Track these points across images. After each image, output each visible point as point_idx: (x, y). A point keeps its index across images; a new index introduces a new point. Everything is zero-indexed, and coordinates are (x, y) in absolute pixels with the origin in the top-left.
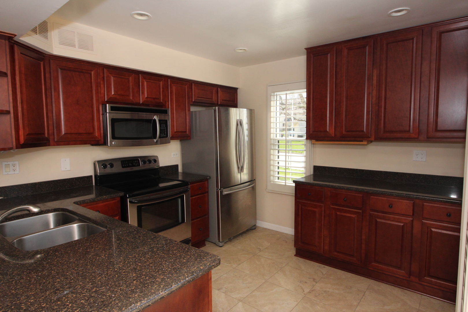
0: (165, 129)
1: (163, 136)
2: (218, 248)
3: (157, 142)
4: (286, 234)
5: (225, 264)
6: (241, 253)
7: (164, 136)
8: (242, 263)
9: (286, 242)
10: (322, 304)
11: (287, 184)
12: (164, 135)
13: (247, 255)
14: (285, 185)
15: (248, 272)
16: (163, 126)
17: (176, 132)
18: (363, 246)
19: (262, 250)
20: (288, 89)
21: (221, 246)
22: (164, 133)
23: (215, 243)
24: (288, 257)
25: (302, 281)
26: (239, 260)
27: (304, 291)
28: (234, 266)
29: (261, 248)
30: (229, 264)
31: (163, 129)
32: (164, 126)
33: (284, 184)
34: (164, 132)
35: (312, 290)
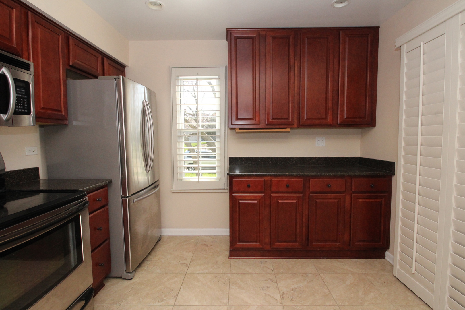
0: (26, 98)
1: (20, 110)
2: (127, 283)
3: (7, 120)
4: (199, 236)
5: (157, 304)
6: (166, 279)
7: (23, 111)
8: (179, 292)
9: (207, 246)
10: (305, 307)
11: (200, 180)
12: (24, 109)
13: (176, 279)
14: (199, 182)
15: (197, 303)
16: (21, 91)
17: (43, 108)
18: (304, 229)
19: (189, 264)
20: (198, 74)
21: (131, 278)
22: (24, 107)
23: (120, 276)
24: (224, 263)
25: (263, 287)
26: (172, 290)
27: (277, 300)
28: (172, 302)
29: (185, 262)
30: (163, 302)
31: (21, 97)
32: (23, 92)
33: (197, 180)
34: (24, 104)
35: (281, 294)
